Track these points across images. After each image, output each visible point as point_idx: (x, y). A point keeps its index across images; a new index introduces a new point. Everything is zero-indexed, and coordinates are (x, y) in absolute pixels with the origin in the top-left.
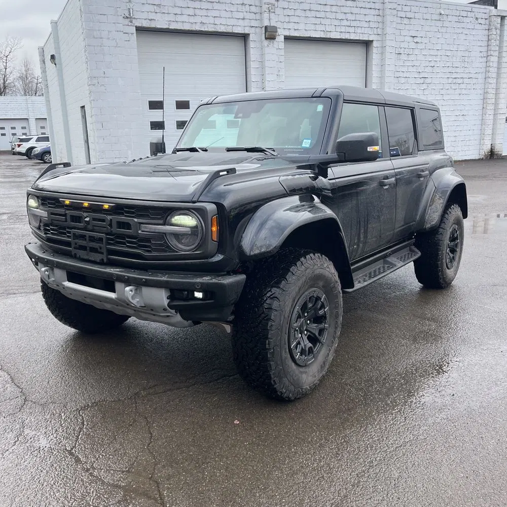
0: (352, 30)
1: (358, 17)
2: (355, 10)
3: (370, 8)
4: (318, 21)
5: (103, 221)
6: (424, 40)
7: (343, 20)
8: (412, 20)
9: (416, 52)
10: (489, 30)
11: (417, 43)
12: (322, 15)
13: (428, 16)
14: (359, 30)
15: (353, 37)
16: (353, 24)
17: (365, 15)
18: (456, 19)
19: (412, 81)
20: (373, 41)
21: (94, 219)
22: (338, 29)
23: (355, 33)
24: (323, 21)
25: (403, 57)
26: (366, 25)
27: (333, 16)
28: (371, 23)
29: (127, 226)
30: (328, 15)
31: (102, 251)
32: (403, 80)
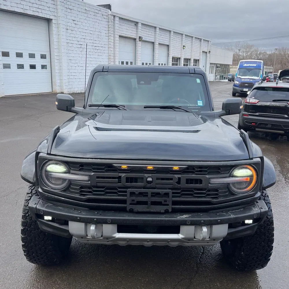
0: (40, 11)
1: (43, 3)
4: (19, 2)
5: (171, 179)
6: (80, 23)
7: (34, 3)
8: (72, 11)
9: (76, 29)
10: (108, 22)
11: (76, 24)
13: (79, 10)
14: (44, 12)
15: (40, 15)
16: (40, 7)
17: (47, 3)
18: (93, 14)
19: (75, 46)
20: (52, 19)
22: (32, 9)
23: (41, 13)
24: (23, 3)
25: (69, 31)
26: (48, 9)
28: (50, 8)
29: (200, 181)
31: (167, 203)
32: (70, 45)
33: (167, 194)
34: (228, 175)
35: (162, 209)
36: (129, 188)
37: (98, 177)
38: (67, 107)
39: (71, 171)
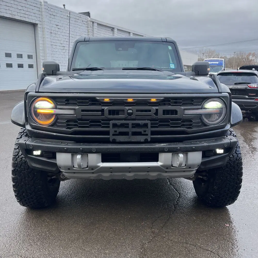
0: (26, 16)
1: (29, 10)
2: (28, 6)
3: (35, 7)
4: (7, 8)
5: (150, 111)
6: (63, 28)
7: (21, 10)
8: (55, 17)
9: (59, 33)
10: (88, 27)
11: (59, 28)
12: (10, 5)
13: (62, 16)
14: (30, 17)
15: (27, 20)
16: (27, 13)
17: (32, 9)
18: (74, 20)
19: (58, 47)
20: (37, 24)
21: (137, 111)
22: (19, 14)
23: (28, 18)
24: (11, 9)
25: (53, 35)
26: (34, 15)
27: (15, 6)
28: (36, 14)
29: (175, 112)
30: (13, 6)
31: (146, 133)
32: (54, 47)
33: (146, 125)
34: (200, 107)
35: (142, 138)
36: (112, 120)
37: (83, 111)
38: (53, 71)
39: (58, 107)
